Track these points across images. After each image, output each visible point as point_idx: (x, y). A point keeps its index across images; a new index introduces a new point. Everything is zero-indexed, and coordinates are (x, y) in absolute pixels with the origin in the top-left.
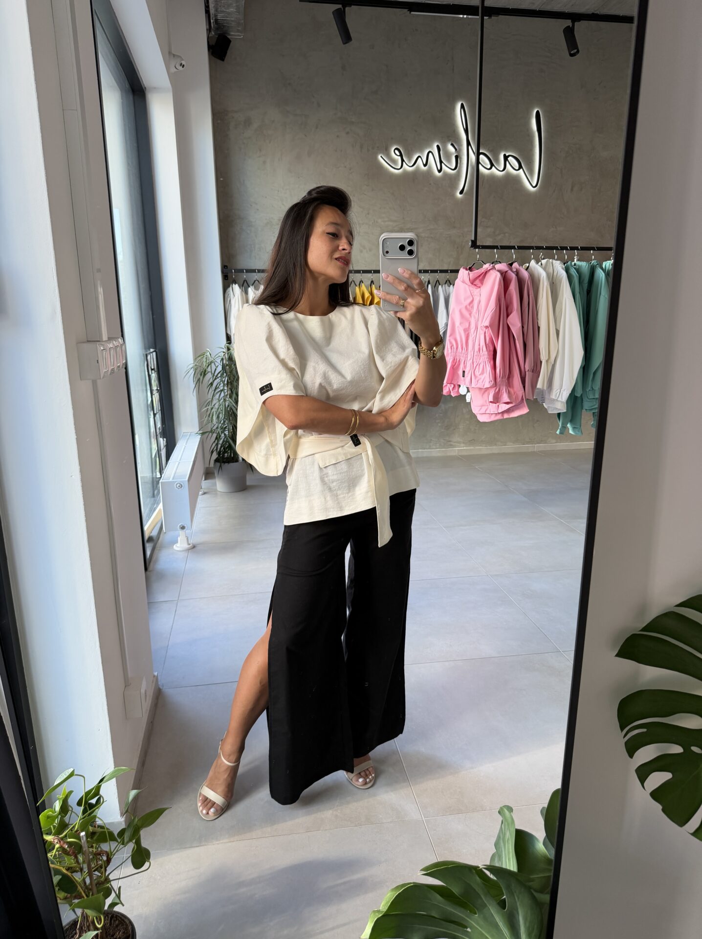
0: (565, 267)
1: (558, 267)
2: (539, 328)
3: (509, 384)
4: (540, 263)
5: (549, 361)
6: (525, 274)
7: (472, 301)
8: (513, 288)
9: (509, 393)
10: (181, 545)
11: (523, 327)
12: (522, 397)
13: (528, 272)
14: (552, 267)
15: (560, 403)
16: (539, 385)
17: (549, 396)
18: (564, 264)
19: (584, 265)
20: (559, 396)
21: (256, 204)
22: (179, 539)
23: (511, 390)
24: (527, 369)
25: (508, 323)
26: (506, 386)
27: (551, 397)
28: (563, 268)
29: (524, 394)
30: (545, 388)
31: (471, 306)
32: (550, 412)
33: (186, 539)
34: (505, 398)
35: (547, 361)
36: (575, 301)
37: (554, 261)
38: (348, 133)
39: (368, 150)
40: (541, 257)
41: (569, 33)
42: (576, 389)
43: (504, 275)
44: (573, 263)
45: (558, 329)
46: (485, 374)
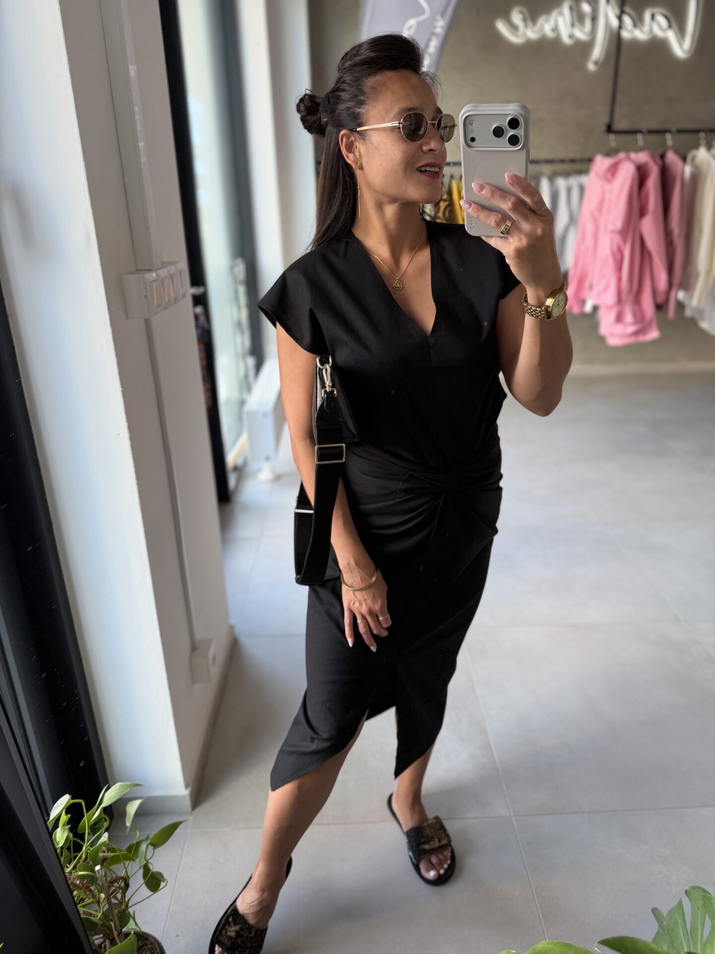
3: (637, 302)
9: (635, 312)
10: (265, 475)
22: (263, 469)
25: (640, 228)
26: (633, 304)
33: (269, 468)
39: (485, 15)
43: (641, 168)
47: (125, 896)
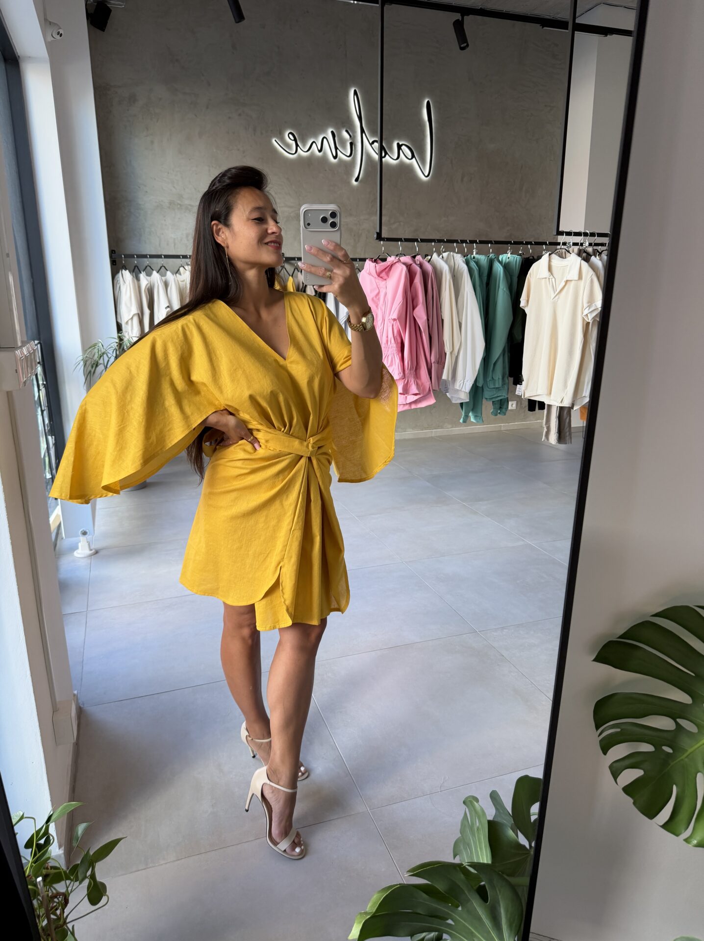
0: (466, 260)
1: (459, 259)
2: (443, 320)
3: (417, 375)
4: (441, 256)
5: (453, 353)
6: (428, 267)
7: (379, 293)
8: (418, 280)
9: (417, 384)
10: (82, 551)
11: (428, 320)
12: (430, 388)
13: (430, 264)
14: (453, 261)
15: (463, 393)
16: (444, 377)
17: (454, 386)
18: (464, 257)
19: (483, 259)
20: (462, 388)
21: (145, 186)
22: (80, 545)
23: (419, 382)
24: (432, 362)
25: (415, 316)
26: (414, 378)
27: (455, 388)
28: (464, 262)
29: (431, 385)
30: (450, 379)
31: (378, 297)
32: (454, 402)
33: (87, 544)
34: (414, 389)
35: (451, 353)
36: (476, 294)
37: (455, 255)
38: (240, 115)
39: (262, 134)
40: (442, 250)
41: (459, 26)
42: (478, 379)
43: (409, 267)
44: (472, 256)
45: (460, 321)
46: (394, 366)
47: (64, 912)
